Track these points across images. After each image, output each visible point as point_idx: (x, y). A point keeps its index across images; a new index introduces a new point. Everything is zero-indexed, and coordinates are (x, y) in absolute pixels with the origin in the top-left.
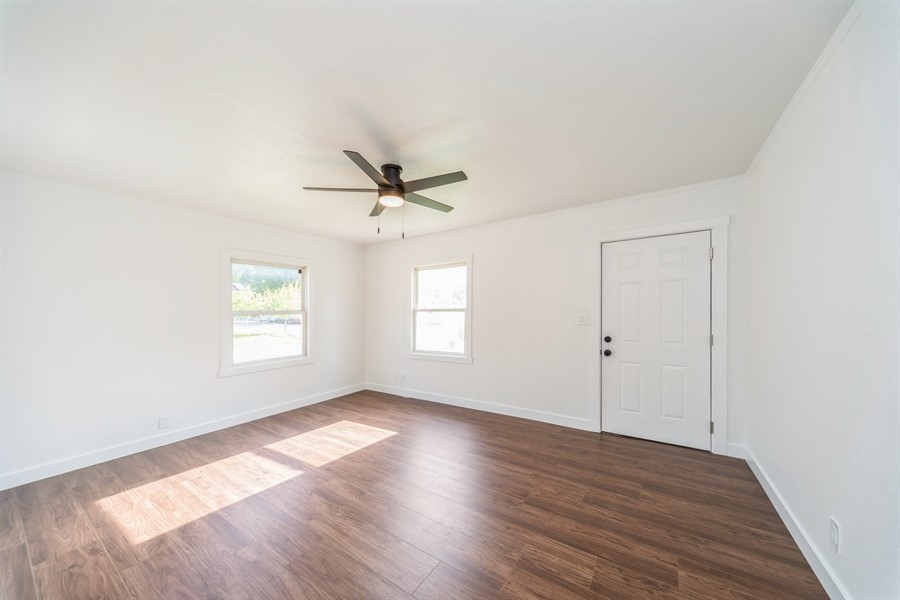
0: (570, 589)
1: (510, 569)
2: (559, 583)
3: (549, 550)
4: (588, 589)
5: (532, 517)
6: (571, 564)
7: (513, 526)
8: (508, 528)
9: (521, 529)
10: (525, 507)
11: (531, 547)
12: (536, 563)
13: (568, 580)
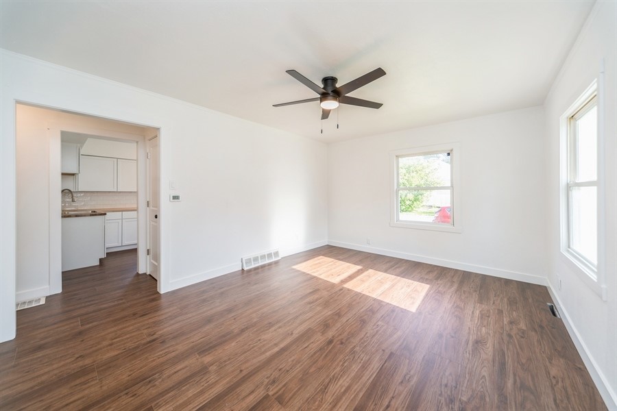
0: (164, 392)
1: (205, 363)
2: (173, 386)
3: (202, 392)
4: (153, 405)
5: (244, 394)
6: (178, 404)
7: (241, 376)
8: (241, 371)
9: (235, 380)
10: (260, 393)
11: (213, 380)
12: (198, 379)
13: (170, 394)
